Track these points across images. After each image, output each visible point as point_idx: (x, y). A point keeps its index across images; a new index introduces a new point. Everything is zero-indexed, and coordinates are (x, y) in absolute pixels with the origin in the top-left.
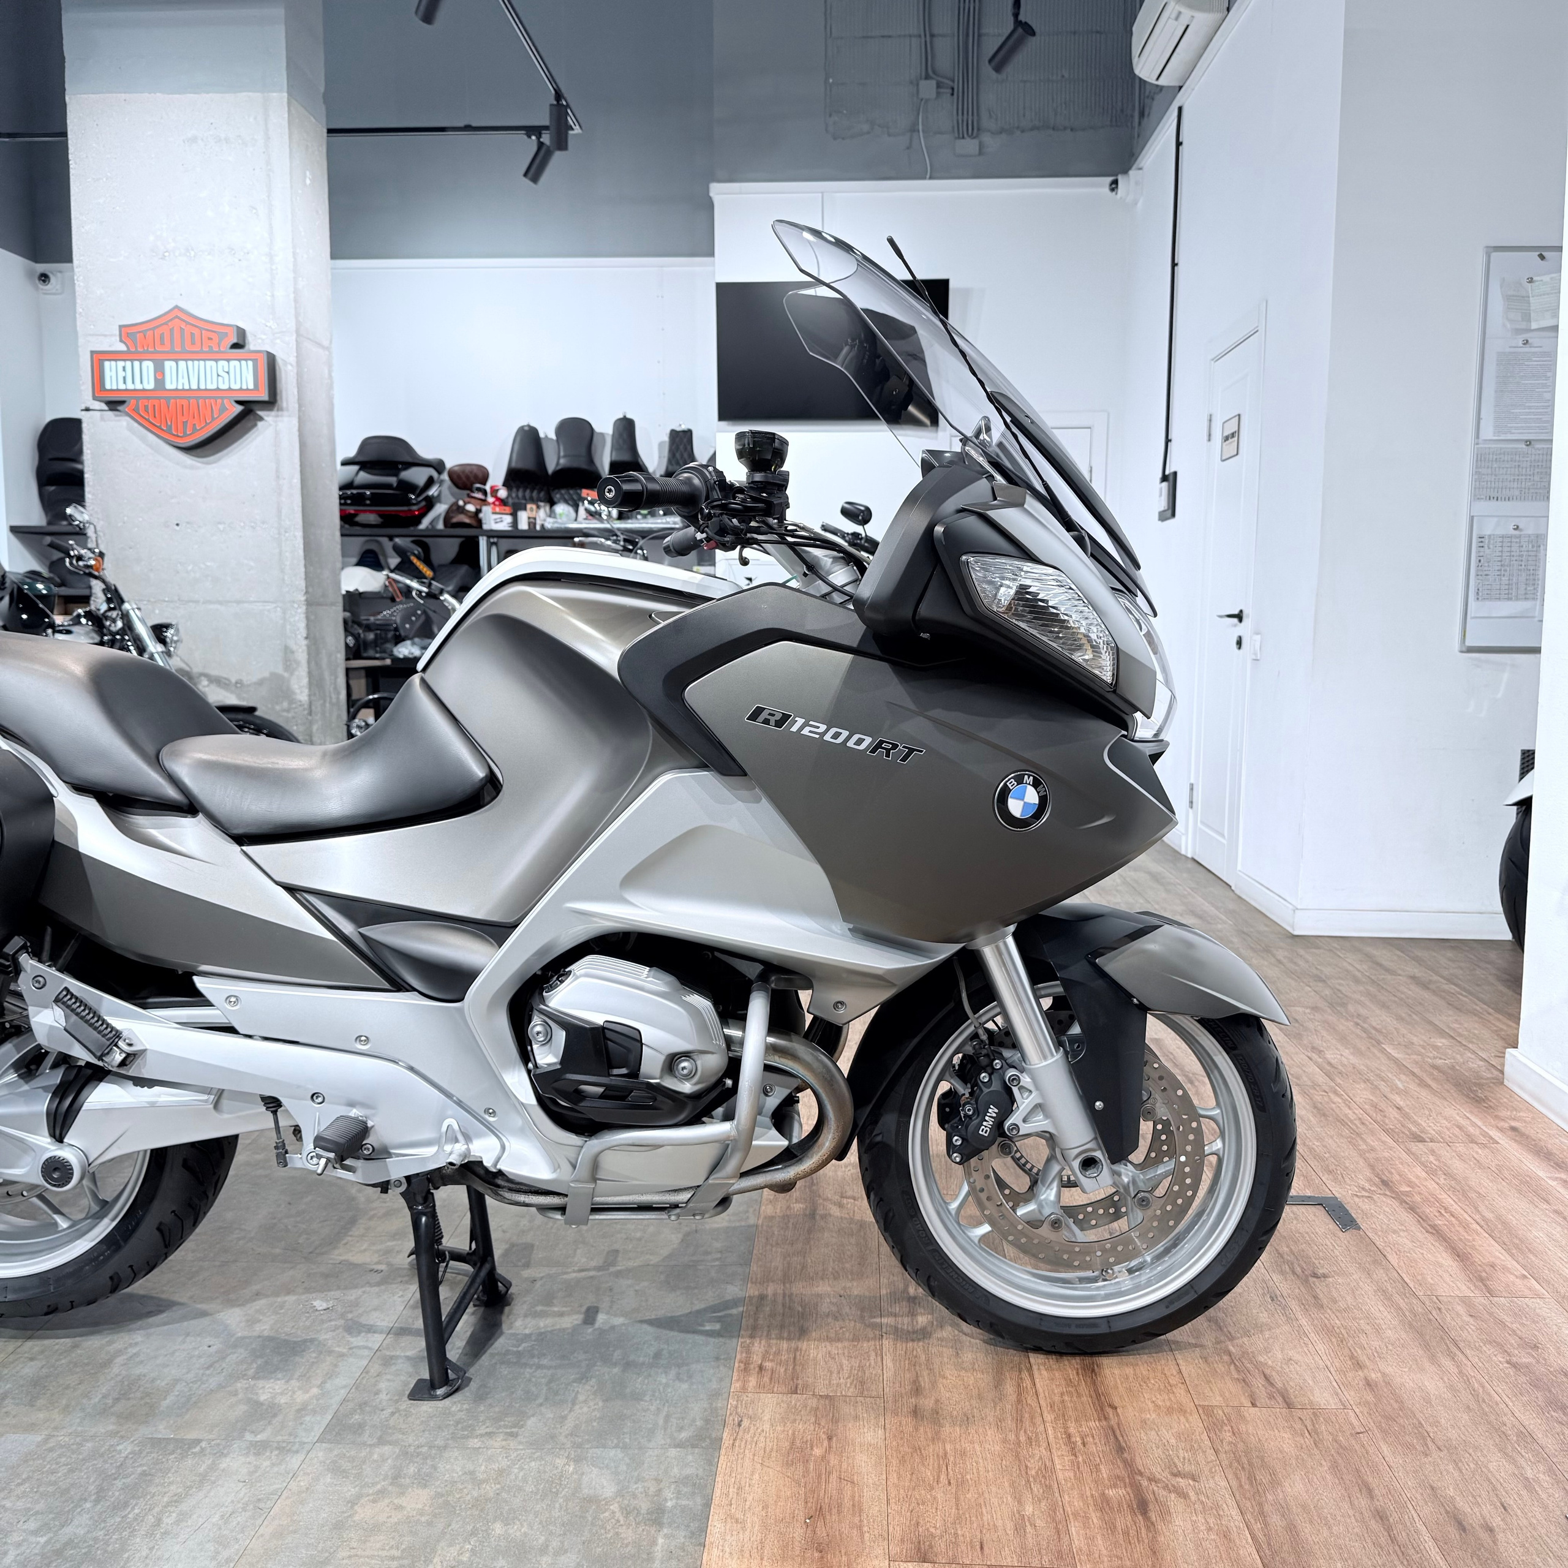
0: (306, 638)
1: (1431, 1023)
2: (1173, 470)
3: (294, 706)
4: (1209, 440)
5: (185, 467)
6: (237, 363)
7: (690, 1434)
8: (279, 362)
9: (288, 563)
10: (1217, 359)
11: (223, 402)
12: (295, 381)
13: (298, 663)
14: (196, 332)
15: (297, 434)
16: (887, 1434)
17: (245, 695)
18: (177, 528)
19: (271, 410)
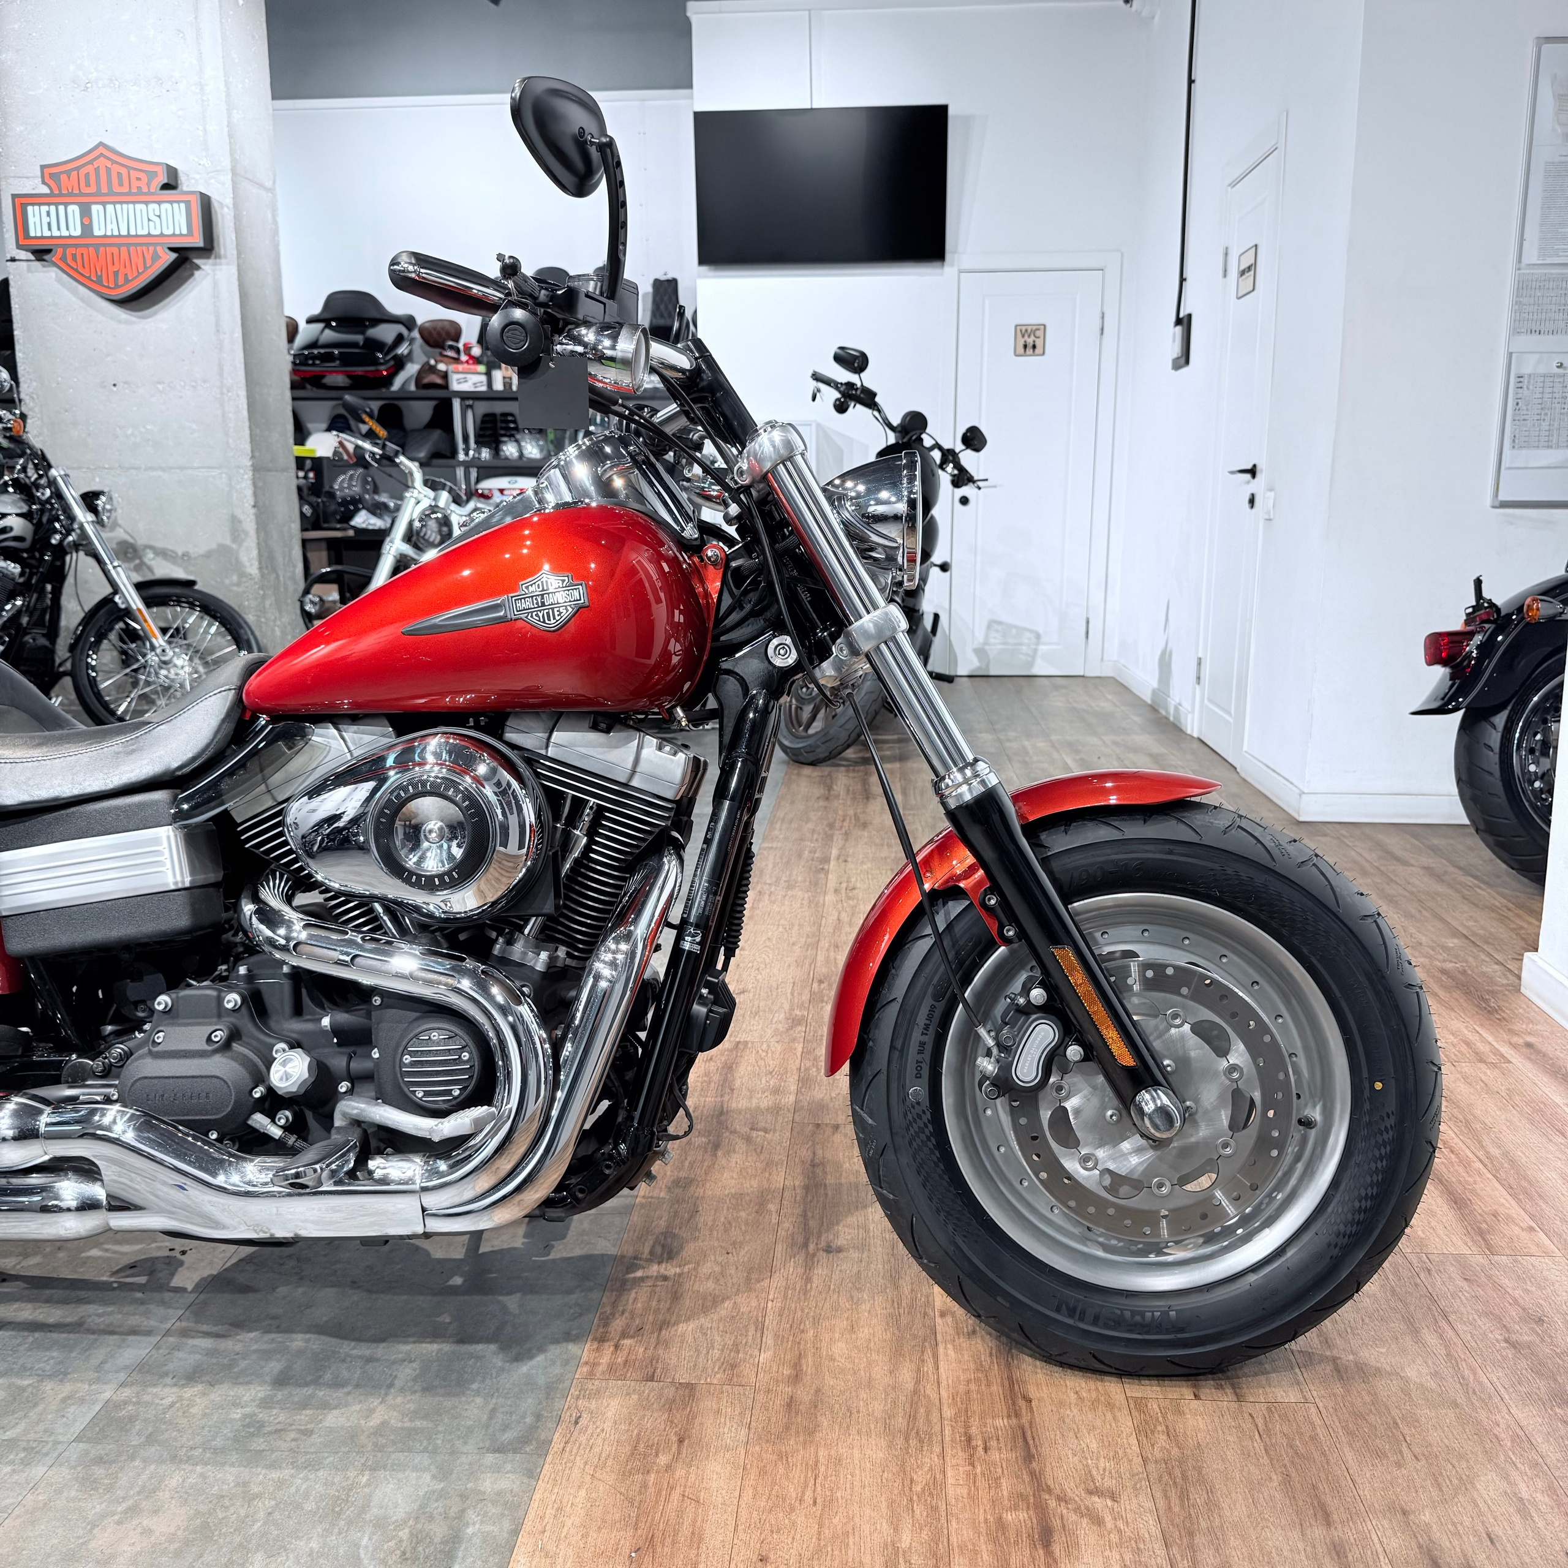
0: (254, 506)
1: (1442, 920)
2: (1187, 312)
3: (244, 580)
4: (1225, 276)
5: (120, 322)
6: (168, 206)
7: (515, 1434)
8: (215, 204)
9: (232, 425)
10: (1233, 185)
11: (155, 251)
12: (232, 225)
13: (246, 533)
14: (124, 171)
15: (237, 283)
16: (751, 1435)
17: (192, 569)
18: (115, 389)
19: (208, 257)
